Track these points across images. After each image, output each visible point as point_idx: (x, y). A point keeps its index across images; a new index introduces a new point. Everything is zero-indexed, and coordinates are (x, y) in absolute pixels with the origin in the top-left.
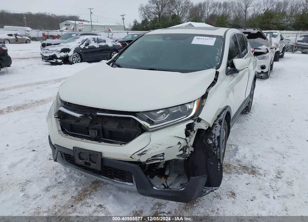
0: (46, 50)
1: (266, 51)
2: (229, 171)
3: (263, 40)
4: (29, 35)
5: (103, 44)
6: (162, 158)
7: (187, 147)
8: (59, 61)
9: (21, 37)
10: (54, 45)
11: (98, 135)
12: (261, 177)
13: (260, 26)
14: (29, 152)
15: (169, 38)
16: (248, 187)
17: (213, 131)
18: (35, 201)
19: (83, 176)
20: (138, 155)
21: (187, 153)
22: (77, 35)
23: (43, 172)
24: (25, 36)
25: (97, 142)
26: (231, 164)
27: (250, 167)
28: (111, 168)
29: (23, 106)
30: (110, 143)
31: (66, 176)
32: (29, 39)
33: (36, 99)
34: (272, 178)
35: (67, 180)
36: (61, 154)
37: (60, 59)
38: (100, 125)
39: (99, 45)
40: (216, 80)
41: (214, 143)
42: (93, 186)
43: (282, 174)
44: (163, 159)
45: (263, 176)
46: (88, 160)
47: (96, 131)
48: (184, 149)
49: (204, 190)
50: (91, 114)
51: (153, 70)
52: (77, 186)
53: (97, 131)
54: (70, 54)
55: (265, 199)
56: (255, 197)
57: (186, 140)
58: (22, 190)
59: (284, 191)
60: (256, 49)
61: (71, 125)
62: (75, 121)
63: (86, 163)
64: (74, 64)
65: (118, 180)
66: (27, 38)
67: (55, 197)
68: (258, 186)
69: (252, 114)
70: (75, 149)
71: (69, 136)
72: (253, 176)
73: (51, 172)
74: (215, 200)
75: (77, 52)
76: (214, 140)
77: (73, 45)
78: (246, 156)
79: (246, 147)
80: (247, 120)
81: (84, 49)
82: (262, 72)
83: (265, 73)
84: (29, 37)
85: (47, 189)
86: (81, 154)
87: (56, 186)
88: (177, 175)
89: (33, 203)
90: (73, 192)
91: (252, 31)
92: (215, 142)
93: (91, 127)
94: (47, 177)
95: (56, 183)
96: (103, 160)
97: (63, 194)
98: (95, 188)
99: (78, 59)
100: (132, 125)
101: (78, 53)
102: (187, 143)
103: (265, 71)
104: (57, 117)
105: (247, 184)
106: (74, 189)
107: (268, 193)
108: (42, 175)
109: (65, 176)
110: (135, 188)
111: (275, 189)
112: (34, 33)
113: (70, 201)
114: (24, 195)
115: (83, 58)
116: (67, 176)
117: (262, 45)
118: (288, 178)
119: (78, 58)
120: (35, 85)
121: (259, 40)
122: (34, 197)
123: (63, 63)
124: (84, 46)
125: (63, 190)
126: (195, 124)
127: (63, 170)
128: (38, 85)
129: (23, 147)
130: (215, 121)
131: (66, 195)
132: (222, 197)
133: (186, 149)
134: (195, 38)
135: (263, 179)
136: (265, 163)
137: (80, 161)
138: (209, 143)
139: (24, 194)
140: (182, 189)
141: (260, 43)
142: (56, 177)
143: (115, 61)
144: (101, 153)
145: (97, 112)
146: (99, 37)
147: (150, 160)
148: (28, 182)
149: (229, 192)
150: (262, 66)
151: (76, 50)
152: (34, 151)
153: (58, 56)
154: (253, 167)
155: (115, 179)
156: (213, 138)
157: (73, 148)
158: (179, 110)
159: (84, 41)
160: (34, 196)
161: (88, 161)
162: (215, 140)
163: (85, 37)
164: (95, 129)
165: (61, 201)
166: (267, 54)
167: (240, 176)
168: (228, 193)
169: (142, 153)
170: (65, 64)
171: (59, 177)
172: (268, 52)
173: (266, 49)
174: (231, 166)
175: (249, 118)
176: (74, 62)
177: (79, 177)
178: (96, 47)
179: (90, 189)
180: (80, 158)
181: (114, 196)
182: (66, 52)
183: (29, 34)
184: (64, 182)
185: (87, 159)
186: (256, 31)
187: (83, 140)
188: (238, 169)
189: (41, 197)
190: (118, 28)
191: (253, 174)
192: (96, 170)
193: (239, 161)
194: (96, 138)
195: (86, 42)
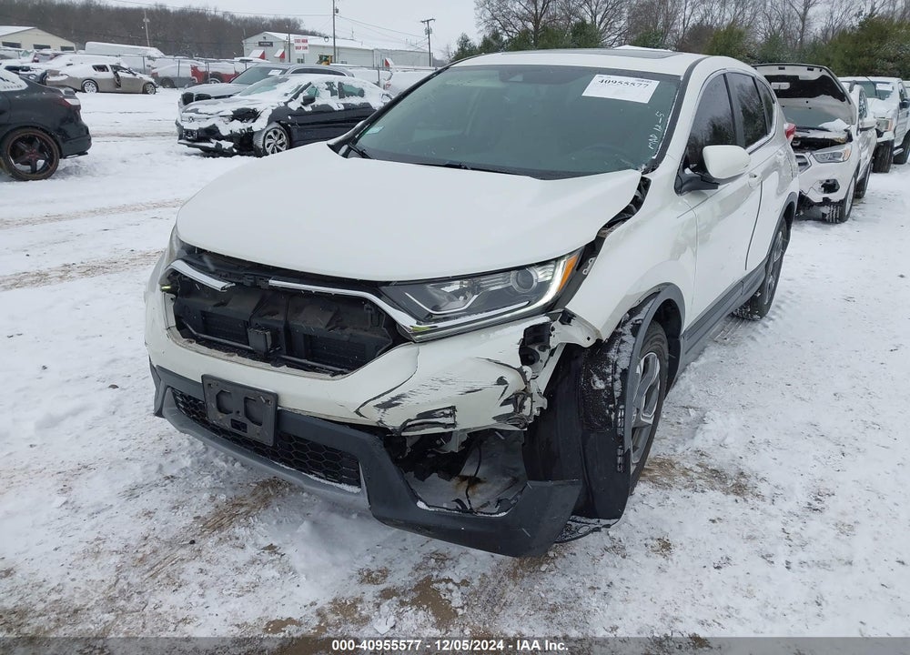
0: (191, 111)
1: (843, 136)
2: (665, 480)
3: (836, 102)
4: (154, 71)
5: (356, 101)
6: (449, 420)
7: (525, 393)
8: (226, 145)
9: (130, 76)
10: (216, 98)
11: (274, 346)
12: (760, 503)
13: (843, 63)
14: (101, 389)
15: (519, 78)
16: (715, 530)
17: (612, 354)
18: (93, 522)
19: (237, 465)
20: (377, 406)
21: (526, 412)
22: (285, 71)
23: (129, 447)
24: (144, 71)
25: (268, 365)
26: (678, 460)
27: (732, 472)
28: (301, 439)
29: (106, 265)
30: (306, 370)
31: (190, 462)
32: (153, 81)
33: (145, 249)
34: (796, 509)
35: (193, 473)
36: (174, 395)
37: (228, 138)
38: (280, 317)
39: (344, 105)
40: (637, 203)
41: (611, 389)
42: (260, 494)
43: (827, 500)
44: (454, 425)
45: (769, 501)
46: (240, 414)
47: (268, 333)
48: (516, 400)
49: (574, 524)
50: (255, 282)
51: (459, 167)
52: (215, 492)
53: (272, 335)
54: (259, 125)
55: (760, 567)
56: (728, 559)
57: (523, 374)
58: (64, 490)
59: (822, 547)
60: (813, 129)
61: (204, 314)
62: (215, 303)
63: (236, 424)
64: (267, 154)
65: (320, 477)
66: (147, 78)
67: (148, 514)
68: (747, 530)
69: (770, 324)
70: (208, 381)
71: (194, 345)
72: (736, 501)
73: (151, 448)
74: (607, 558)
75: (278, 122)
76: (610, 379)
77: (267, 101)
78: (727, 441)
79: (732, 414)
80: (753, 339)
81: (300, 112)
82: (826, 202)
83: (834, 204)
84: (154, 76)
85: (132, 493)
86: (223, 398)
87: (157, 485)
88: (507, 480)
89: (87, 526)
90: (202, 504)
91: (804, 73)
92: (612, 385)
93: (255, 321)
94: (137, 459)
95: (161, 476)
96: (281, 416)
97: (174, 508)
98: (265, 501)
99: (280, 142)
100: (369, 321)
101: (282, 125)
102: (527, 382)
103: (835, 197)
104: (168, 291)
105: (713, 521)
106: (206, 496)
107: (771, 552)
108: (126, 454)
109: (187, 462)
110: (363, 501)
111: (796, 542)
112: (169, 65)
113: (188, 528)
114: (66, 502)
115: (294, 140)
116: (192, 462)
117: (832, 118)
118: (843, 514)
119: (280, 138)
120: (148, 208)
121: (825, 102)
122: (91, 510)
123: (235, 151)
124: (300, 105)
125: (175, 498)
126: (553, 329)
127: (186, 443)
128: (157, 210)
129: (85, 374)
130: (621, 324)
131: (180, 512)
132: (629, 550)
133: (524, 399)
134: (597, 78)
135: (764, 511)
136: (781, 464)
137: (220, 416)
138: (595, 388)
139: (65, 499)
140: (500, 515)
141: (828, 110)
142: (164, 462)
143: (356, 141)
144: (276, 397)
145: (270, 278)
146: (346, 80)
147: (413, 425)
148: (83, 470)
149: (652, 539)
150: (828, 181)
151: (276, 116)
152: (115, 387)
153: (225, 131)
154: (742, 473)
155: (312, 473)
156: (609, 375)
157: (203, 377)
158: (510, 284)
159: (302, 91)
160: (93, 507)
161: (241, 418)
162: (614, 380)
163: (305, 79)
164: (267, 328)
165: (164, 526)
166: (848, 146)
167: (697, 497)
168: (650, 542)
169: (390, 401)
170: (242, 155)
171: (172, 462)
172: (850, 139)
173: (846, 130)
174: (676, 466)
175: (760, 333)
176: (269, 150)
177: (226, 466)
178: (336, 108)
179: (250, 501)
180: (221, 409)
181: (314, 523)
182: (248, 120)
183: (153, 68)
184: (182, 475)
185: (238, 412)
186: (814, 75)
187: (229, 358)
188: (695, 476)
189: (110, 511)
190: (407, 58)
191: (738, 494)
192: (264, 446)
193: (702, 455)
194: (267, 353)
195: (305, 93)
